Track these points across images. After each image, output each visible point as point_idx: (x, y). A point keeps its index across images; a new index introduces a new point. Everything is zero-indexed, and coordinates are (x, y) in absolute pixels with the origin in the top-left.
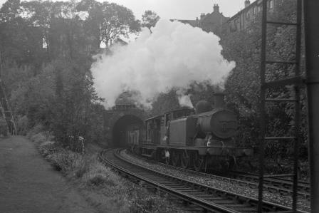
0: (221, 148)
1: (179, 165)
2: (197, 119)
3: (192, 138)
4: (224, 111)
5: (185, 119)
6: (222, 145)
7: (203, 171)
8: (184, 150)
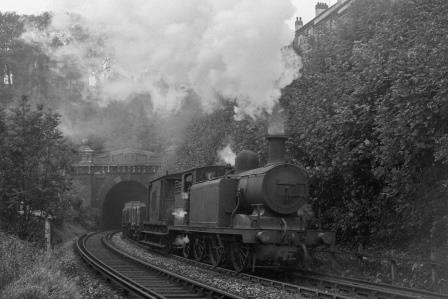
0: (281, 232)
1: (205, 259)
2: (237, 181)
3: (229, 214)
4: (286, 166)
5: (218, 181)
6: (282, 224)
7: (249, 271)
8: (215, 234)
